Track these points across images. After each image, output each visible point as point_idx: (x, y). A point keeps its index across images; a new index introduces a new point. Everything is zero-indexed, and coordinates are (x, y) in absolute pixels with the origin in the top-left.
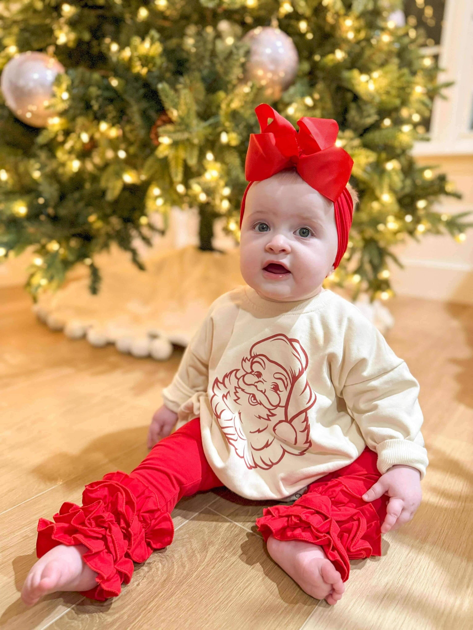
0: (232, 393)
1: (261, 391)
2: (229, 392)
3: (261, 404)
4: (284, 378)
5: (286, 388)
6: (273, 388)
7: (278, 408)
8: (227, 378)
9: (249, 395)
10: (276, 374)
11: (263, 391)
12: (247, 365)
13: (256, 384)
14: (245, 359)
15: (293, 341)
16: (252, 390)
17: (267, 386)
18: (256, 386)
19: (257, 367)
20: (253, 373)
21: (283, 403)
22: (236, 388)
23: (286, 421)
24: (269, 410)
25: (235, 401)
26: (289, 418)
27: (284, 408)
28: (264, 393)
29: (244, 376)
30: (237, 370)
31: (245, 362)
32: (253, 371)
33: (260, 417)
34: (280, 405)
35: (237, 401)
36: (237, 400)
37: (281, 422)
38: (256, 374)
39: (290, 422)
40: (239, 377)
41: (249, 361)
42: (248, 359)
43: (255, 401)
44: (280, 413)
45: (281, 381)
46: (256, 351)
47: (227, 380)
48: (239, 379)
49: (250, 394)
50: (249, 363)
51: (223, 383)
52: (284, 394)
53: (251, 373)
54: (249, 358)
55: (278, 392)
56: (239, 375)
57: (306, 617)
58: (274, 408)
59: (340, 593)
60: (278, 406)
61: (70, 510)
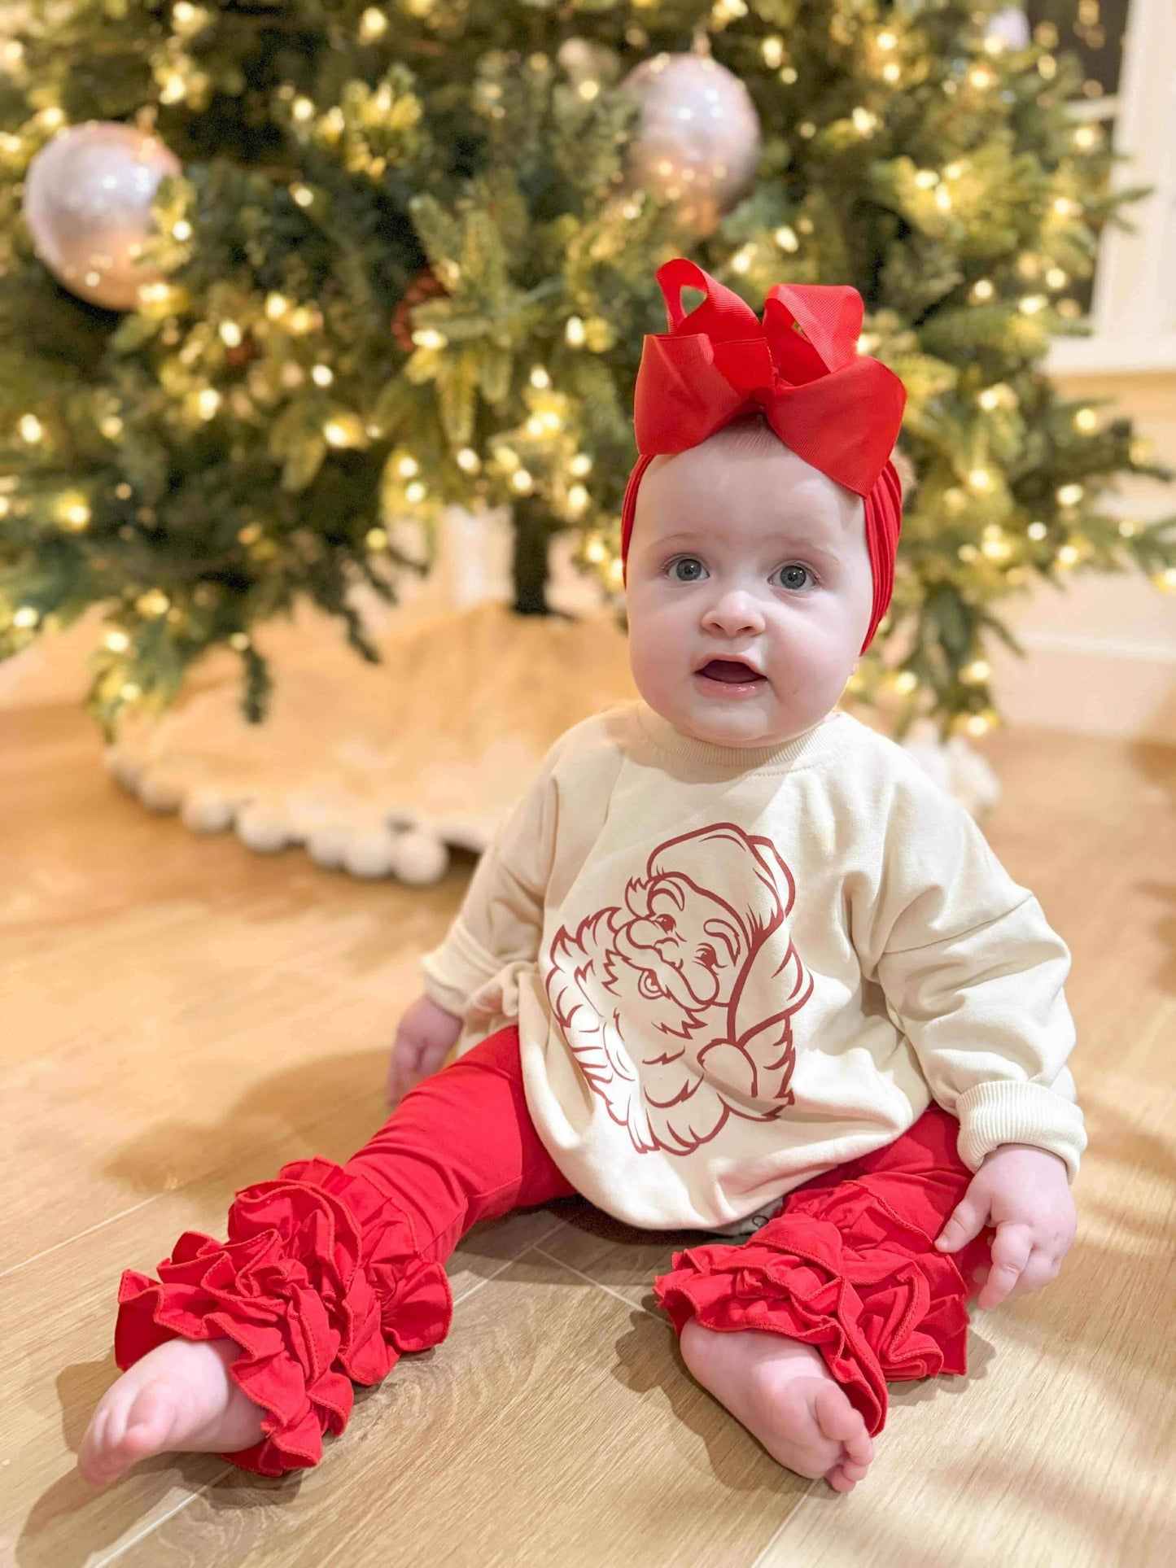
0: (599, 966)
1: (672, 964)
2: (590, 963)
3: (669, 995)
4: (730, 935)
5: (734, 959)
6: (702, 958)
7: (712, 1007)
8: (589, 928)
9: (641, 972)
10: (711, 923)
11: (677, 965)
12: (639, 899)
13: (659, 946)
14: (633, 882)
15: (758, 843)
16: (648, 959)
17: (687, 953)
18: (659, 952)
19: (662, 904)
20: (653, 919)
21: (725, 996)
22: (608, 952)
23: (730, 1040)
24: (689, 1011)
25: (606, 984)
26: (739, 1034)
27: (727, 1009)
28: (678, 970)
29: (629, 925)
30: (614, 910)
31: (635, 889)
32: (652, 913)
33: (665, 1029)
34: (716, 1000)
35: (610, 986)
36: (610, 983)
37: (716, 1042)
38: (660, 920)
39: (740, 1045)
40: (616, 927)
41: (644, 887)
42: (641, 885)
43: (655, 988)
44: (715, 1021)
45: (721, 941)
46: (663, 863)
47: (587, 933)
48: (616, 932)
49: (644, 970)
50: (643, 894)
51: (578, 940)
52: (729, 974)
53: (647, 918)
54: (643, 883)
55: (714, 967)
56: (619, 920)
57: (778, 1522)
58: (700, 1006)
59: (862, 1463)
60: (711, 1002)
61: (199, 1251)
